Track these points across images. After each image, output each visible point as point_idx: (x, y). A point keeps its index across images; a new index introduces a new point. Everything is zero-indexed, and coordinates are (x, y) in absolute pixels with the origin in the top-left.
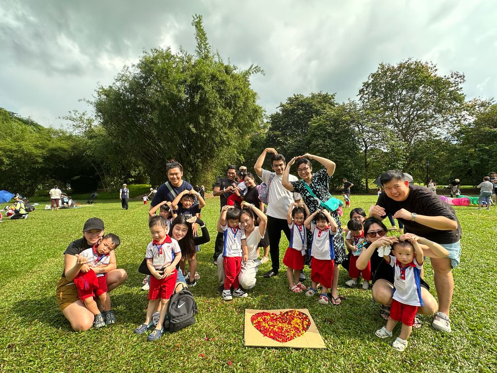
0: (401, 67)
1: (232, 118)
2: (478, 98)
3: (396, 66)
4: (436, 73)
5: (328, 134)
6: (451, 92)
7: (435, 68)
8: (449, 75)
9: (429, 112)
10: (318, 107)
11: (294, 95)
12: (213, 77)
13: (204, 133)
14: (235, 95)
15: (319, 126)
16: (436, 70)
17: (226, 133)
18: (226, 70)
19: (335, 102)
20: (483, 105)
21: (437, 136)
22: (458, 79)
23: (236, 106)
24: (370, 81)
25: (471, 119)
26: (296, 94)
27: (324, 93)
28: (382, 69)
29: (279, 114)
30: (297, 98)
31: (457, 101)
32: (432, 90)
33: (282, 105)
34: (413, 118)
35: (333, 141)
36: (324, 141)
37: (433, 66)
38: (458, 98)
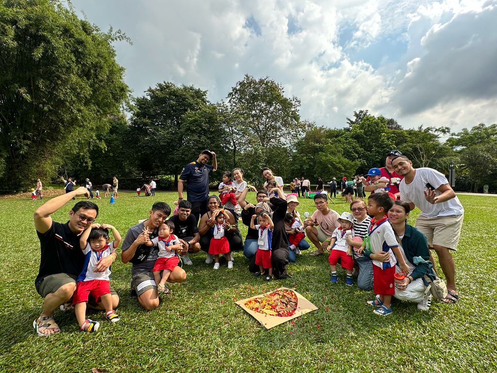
0: (261, 82)
1: (91, 93)
2: (307, 120)
3: (257, 81)
4: (284, 94)
5: (204, 130)
6: (292, 112)
7: (283, 90)
8: (292, 98)
9: (278, 124)
10: (191, 101)
11: (165, 82)
12: (66, 31)
13: (44, 104)
14: (97, 63)
15: (195, 121)
16: (283, 92)
17: (79, 111)
18: (83, 27)
19: (207, 100)
20: (309, 126)
21: (284, 144)
22: (297, 103)
23: (97, 78)
24: (238, 88)
25: (304, 135)
26: (166, 82)
27: (196, 87)
28: (248, 79)
29: (146, 99)
30: (168, 87)
31: (296, 120)
32: (281, 107)
33: (150, 90)
34: (268, 128)
35: (208, 138)
36: (199, 137)
37: (281, 88)
38: (296, 118)
